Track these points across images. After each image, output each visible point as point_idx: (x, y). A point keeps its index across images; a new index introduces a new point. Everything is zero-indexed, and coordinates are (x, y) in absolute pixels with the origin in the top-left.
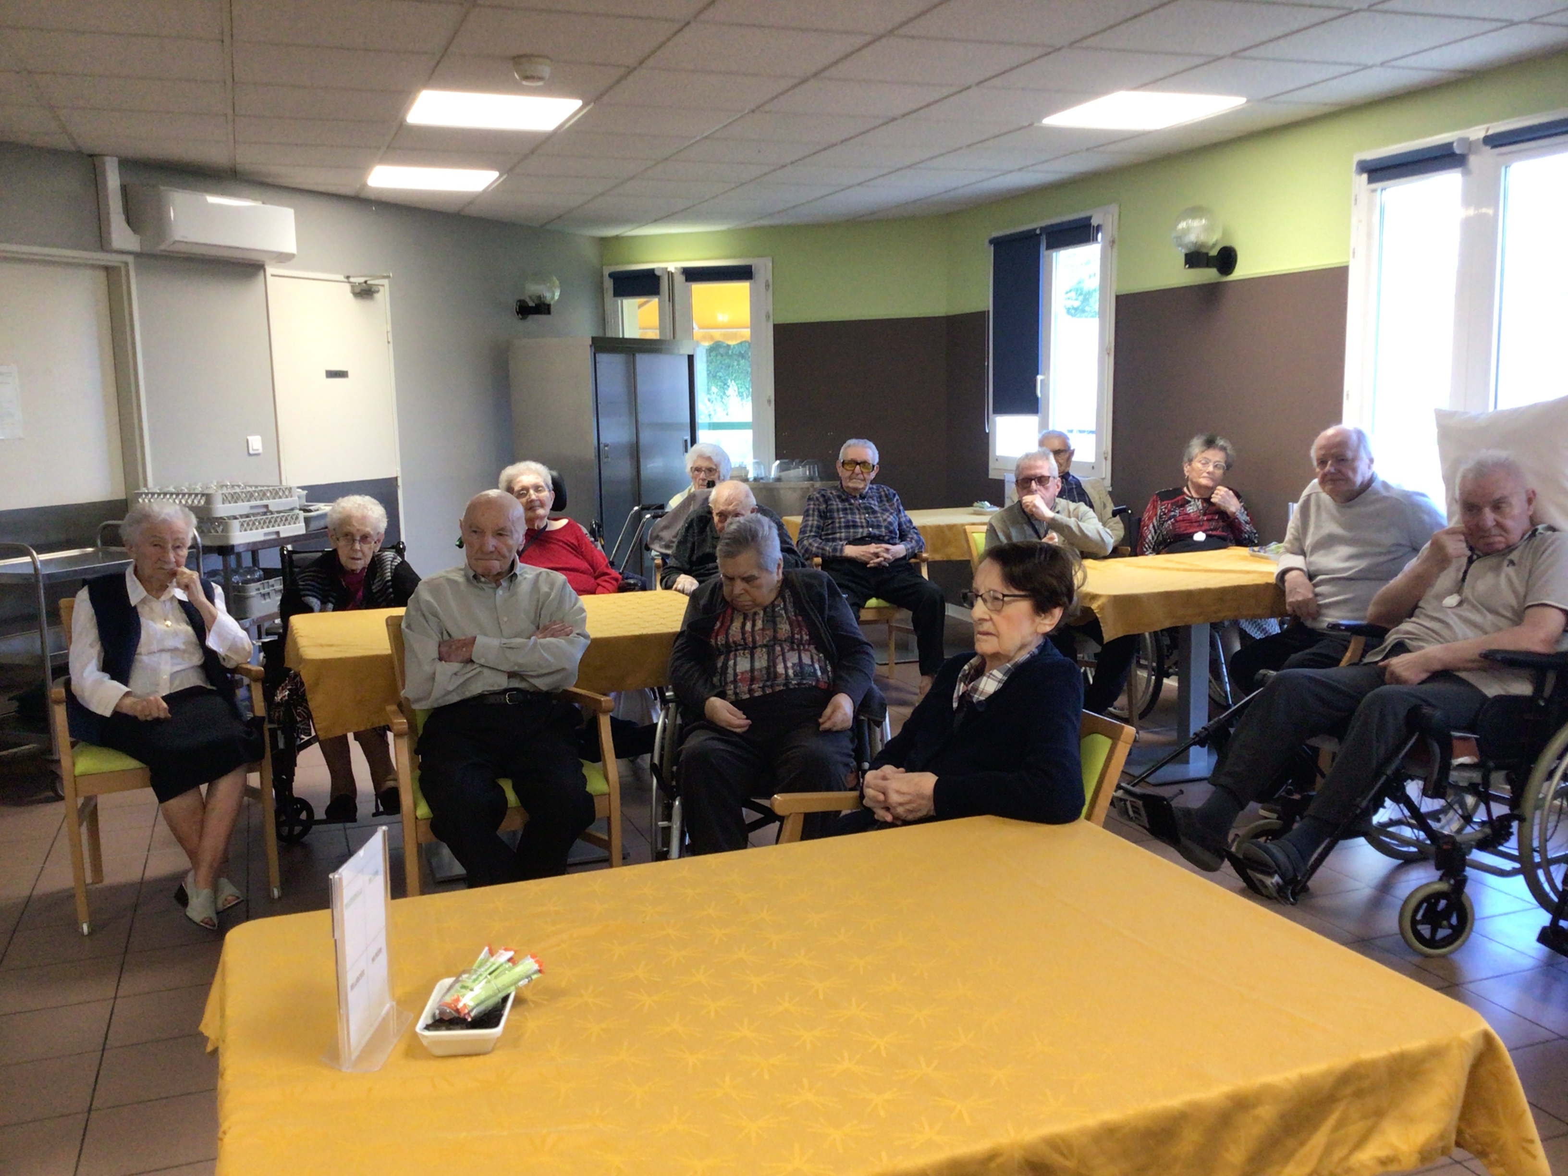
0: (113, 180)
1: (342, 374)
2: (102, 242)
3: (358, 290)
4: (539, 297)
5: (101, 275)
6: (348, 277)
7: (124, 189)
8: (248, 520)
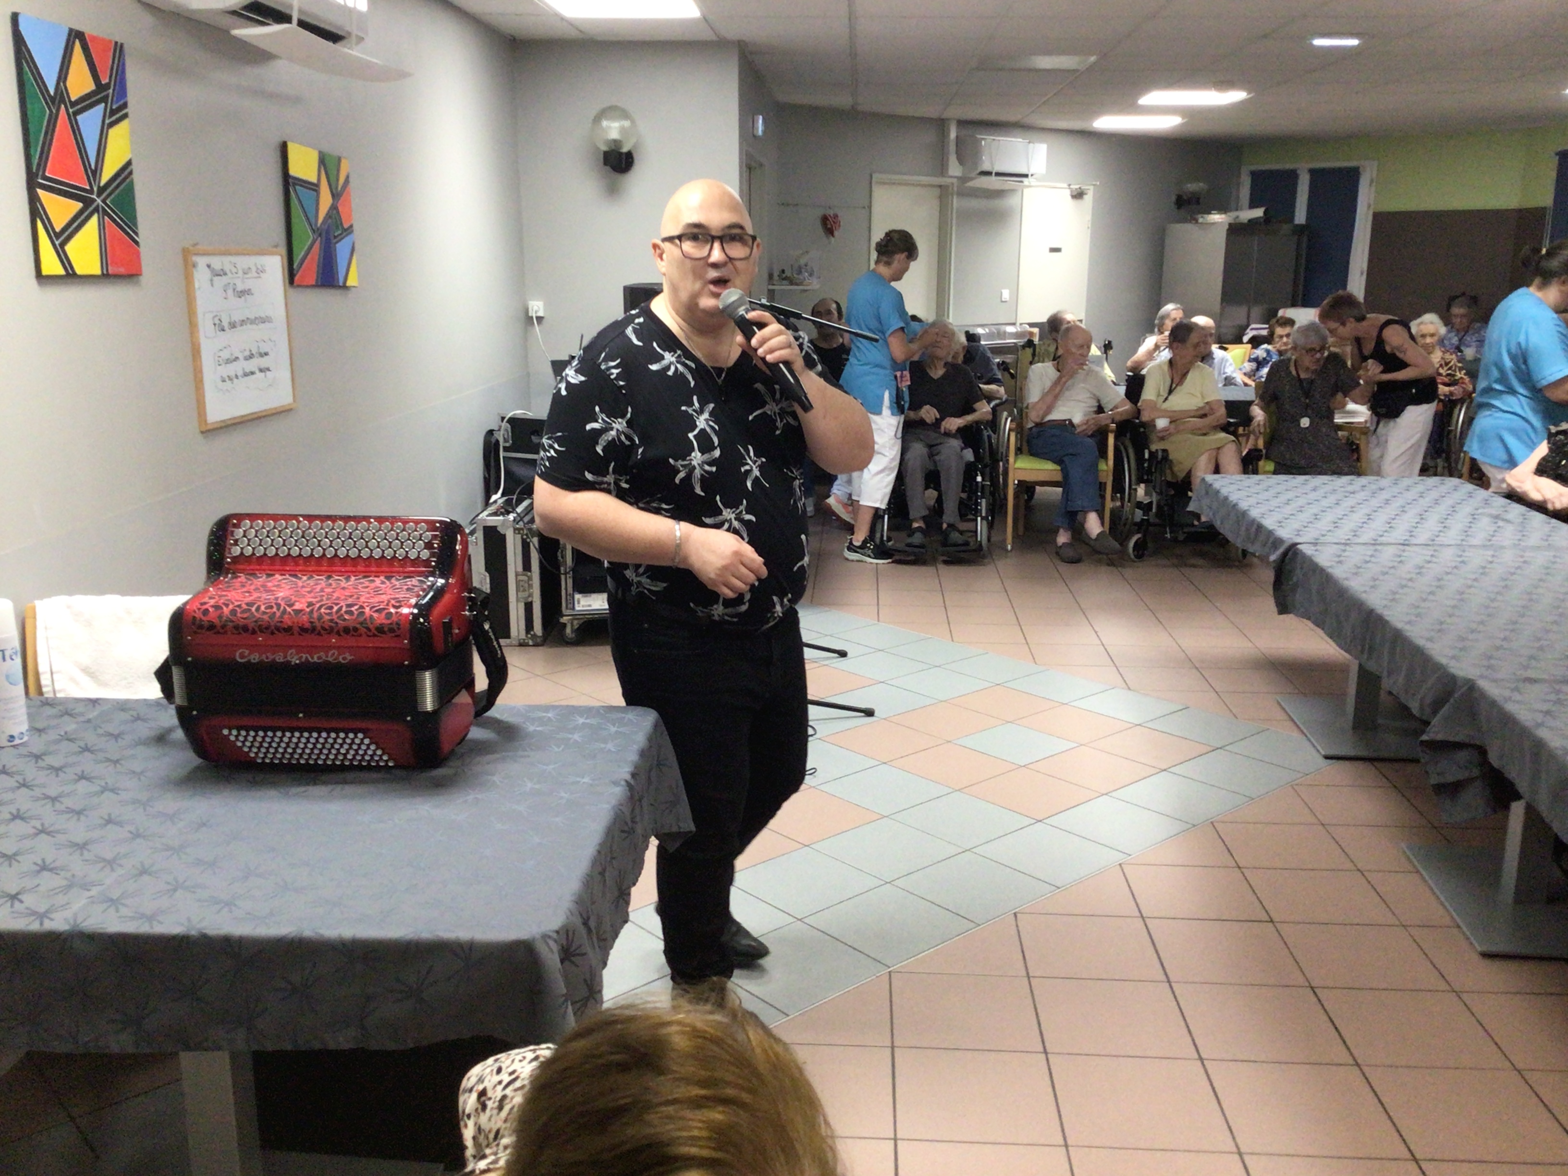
0: (953, 135)
1: (1058, 250)
2: (942, 171)
3: (1075, 193)
4: (1193, 193)
5: (937, 192)
6: (1069, 185)
7: (957, 138)
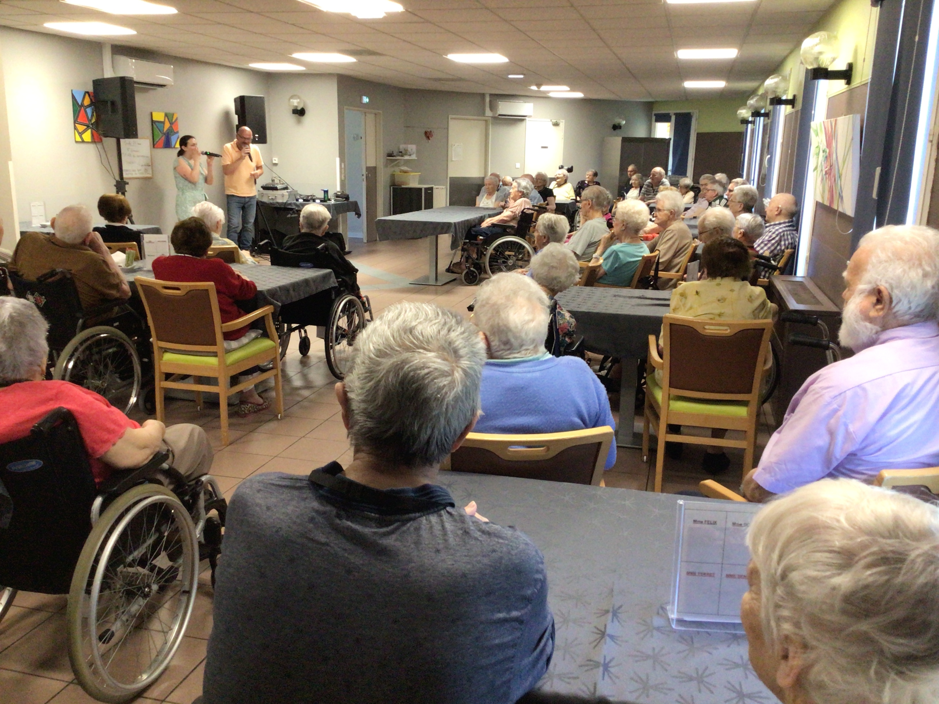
0: (488, 99)
1: (546, 147)
2: (483, 114)
3: (554, 124)
4: (619, 124)
5: (484, 122)
6: (551, 120)
7: (490, 101)
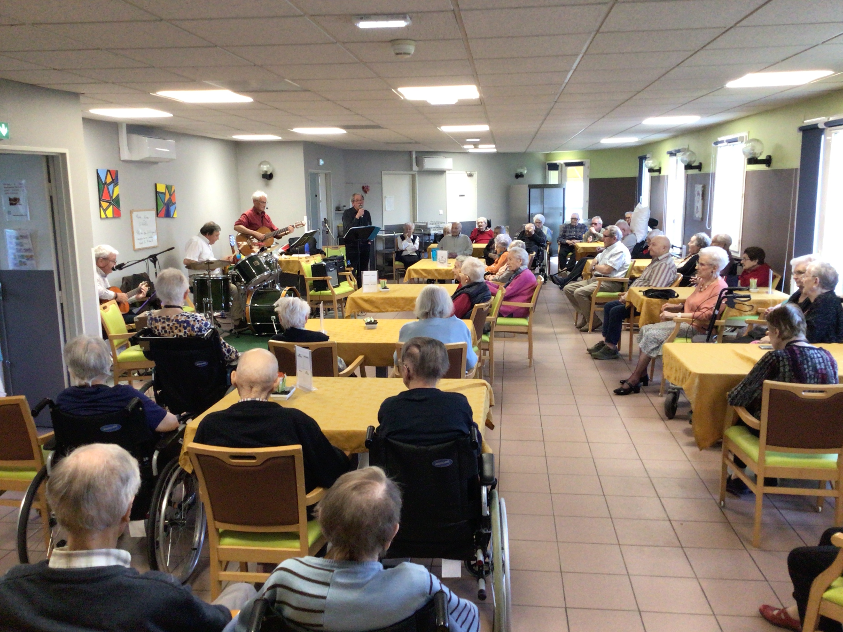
0: (414, 156)
1: (463, 196)
2: (411, 169)
3: (469, 175)
4: (521, 173)
5: (411, 176)
6: (466, 172)
7: (416, 158)
8: (434, 229)
